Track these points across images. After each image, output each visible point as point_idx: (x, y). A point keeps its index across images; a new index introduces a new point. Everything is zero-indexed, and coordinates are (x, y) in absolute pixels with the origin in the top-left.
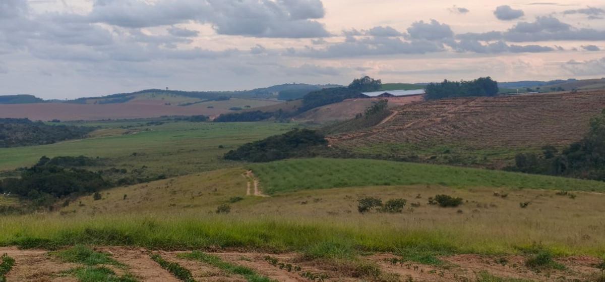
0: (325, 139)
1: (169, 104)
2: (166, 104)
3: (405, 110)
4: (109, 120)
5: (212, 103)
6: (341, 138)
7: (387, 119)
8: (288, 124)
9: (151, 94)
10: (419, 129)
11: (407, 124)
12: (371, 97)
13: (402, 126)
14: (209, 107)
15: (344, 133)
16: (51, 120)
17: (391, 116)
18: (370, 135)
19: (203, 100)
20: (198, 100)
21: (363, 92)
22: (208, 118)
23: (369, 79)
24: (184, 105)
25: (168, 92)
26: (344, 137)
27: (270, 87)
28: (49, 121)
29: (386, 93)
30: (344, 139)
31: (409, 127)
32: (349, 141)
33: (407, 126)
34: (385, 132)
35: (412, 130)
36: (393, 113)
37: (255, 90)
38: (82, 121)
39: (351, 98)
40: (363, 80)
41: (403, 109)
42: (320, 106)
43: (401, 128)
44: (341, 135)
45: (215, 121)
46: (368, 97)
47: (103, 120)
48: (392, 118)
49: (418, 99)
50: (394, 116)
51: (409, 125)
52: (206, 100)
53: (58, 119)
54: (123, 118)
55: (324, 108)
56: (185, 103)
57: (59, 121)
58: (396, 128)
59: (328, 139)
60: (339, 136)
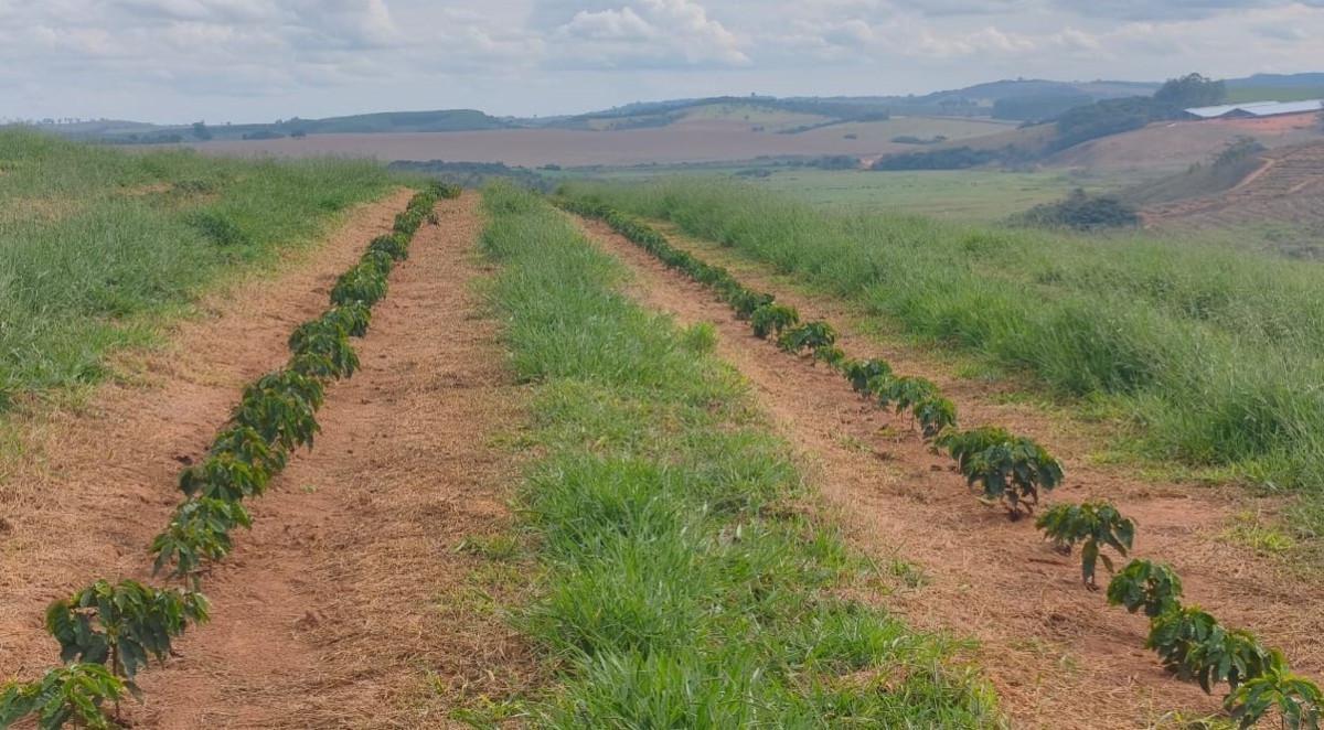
0: (1138, 214)
1: (762, 129)
2: (755, 130)
3: (1288, 158)
4: (654, 164)
5: (853, 126)
6: (1166, 212)
7: (1254, 176)
8: (1031, 176)
9: (719, 107)
10: (1317, 195)
11: (1294, 185)
12: (1207, 118)
13: (1283, 189)
14: (847, 137)
15: (1172, 203)
16: (543, 165)
17: (1262, 171)
18: (1222, 207)
19: (829, 120)
20: (821, 119)
21: (1189, 106)
22: (858, 161)
23: (1199, 79)
24: (792, 132)
25: (754, 102)
26: (1173, 211)
27: (967, 89)
28: (538, 168)
29: (1237, 110)
30: (1174, 216)
31: (1299, 192)
32: (1186, 219)
33: (1293, 189)
34: (1251, 200)
35: (1306, 197)
36: (1265, 162)
37: (935, 96)
38: (600, 166)
39: (1161, 120)
40: (1186, 81)
41: (1284, 157)
42: (1095, 137)
43: (1283, 192)
44: (1166, 206)
45: (874, 168)
46: (1200, 118)
47: (642, 166)
48: (1263, 174)
49: (1307, 121)
50: (1268, 170)
51: (1298, 188)
52: (838, 119)
53: (556, 164)
54: (680, 162)
55: (1105, 142)
56: (796, 126)
57: (558, 168)
58: (1272, 192)
59: (1143, 214)
60: (1162, 209)
